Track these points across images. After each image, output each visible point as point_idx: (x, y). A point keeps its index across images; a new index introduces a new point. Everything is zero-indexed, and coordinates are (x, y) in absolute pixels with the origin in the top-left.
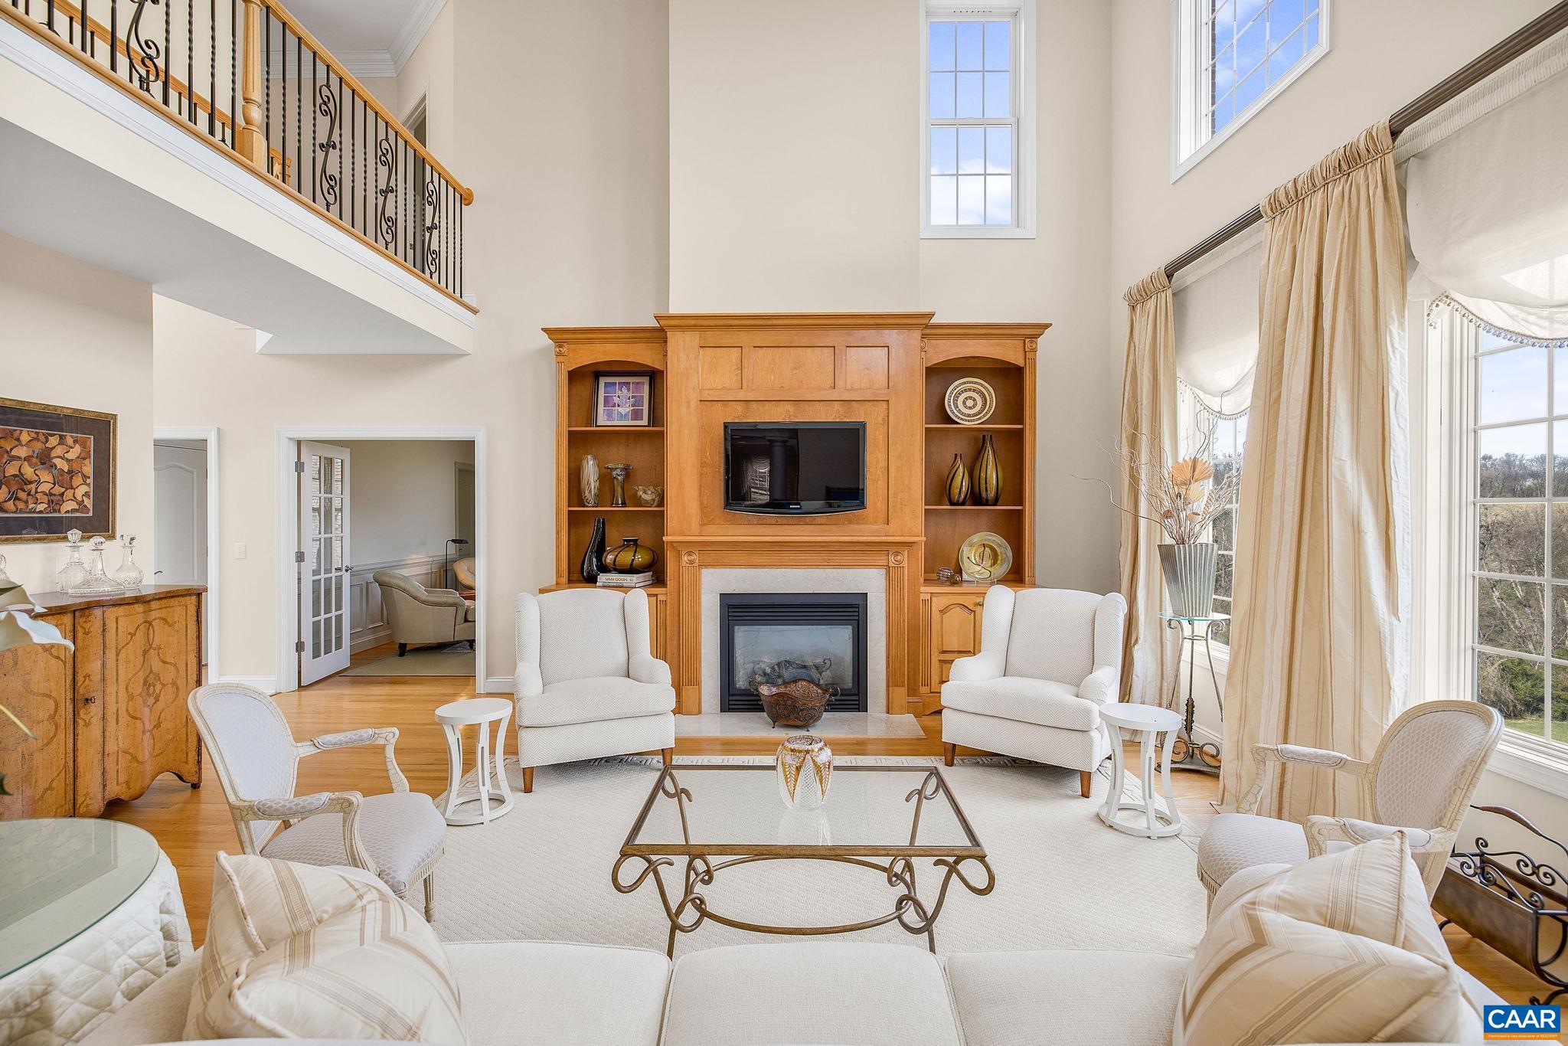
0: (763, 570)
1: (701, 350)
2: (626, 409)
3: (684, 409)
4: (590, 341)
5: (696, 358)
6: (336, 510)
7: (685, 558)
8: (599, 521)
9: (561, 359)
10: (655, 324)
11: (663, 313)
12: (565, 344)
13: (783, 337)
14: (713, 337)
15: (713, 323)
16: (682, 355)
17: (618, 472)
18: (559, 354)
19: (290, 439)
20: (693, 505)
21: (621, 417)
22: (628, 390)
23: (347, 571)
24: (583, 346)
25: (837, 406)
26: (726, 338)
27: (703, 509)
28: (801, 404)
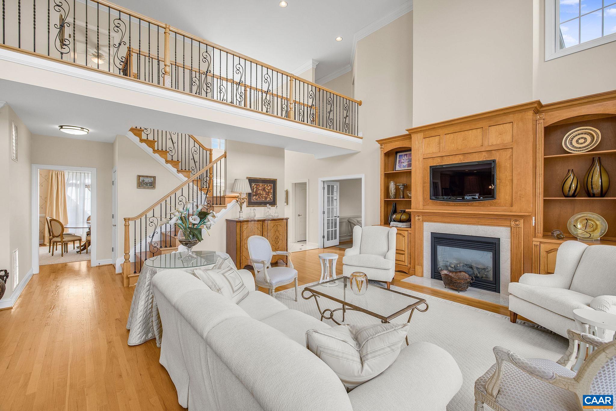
0: (449, 224)
1: (424, 139)
2: (406, 164)
3: (417, 162)
4: (391, 142)
5: (422, 142)
6: (335, 199)
7: (417, 218)
8: (394, 203)
9: (382, 149)
10: (407, 133)
11: (410, 128)
12: (383, 144)
13: (457, 128)
14: (428, 133)
15: (427, 128)
16: (417, 143)
17: (401, 186)
18: (381, 148)
19: (321, 181)
20: (420, 198)
21: (404, 167)
22: (407, 157)
23: (338, 217)
24: (388, 144)
25: (484, 154)
26: (433, 133)
27: (424, 199)
28: (466, 155)
